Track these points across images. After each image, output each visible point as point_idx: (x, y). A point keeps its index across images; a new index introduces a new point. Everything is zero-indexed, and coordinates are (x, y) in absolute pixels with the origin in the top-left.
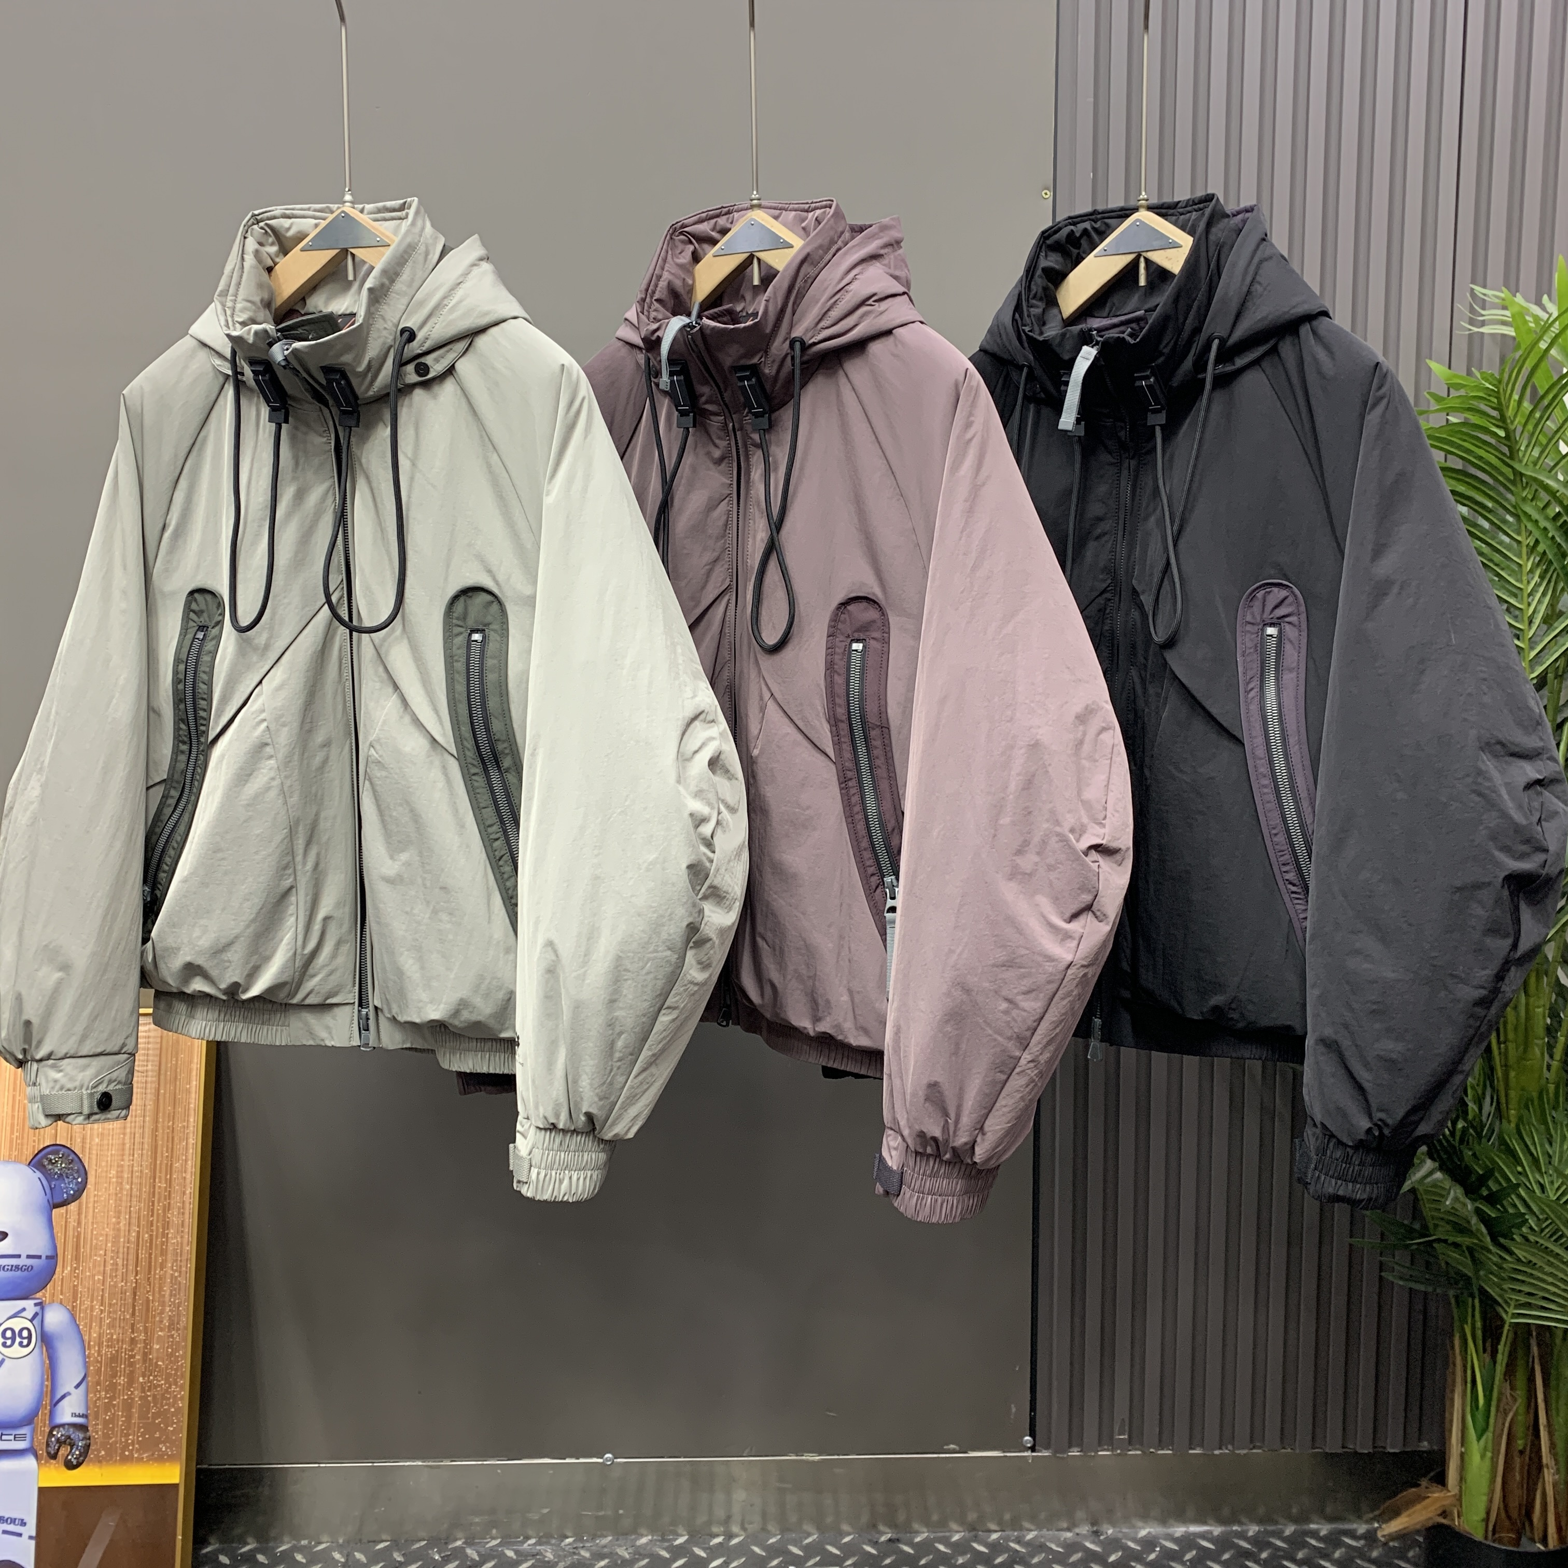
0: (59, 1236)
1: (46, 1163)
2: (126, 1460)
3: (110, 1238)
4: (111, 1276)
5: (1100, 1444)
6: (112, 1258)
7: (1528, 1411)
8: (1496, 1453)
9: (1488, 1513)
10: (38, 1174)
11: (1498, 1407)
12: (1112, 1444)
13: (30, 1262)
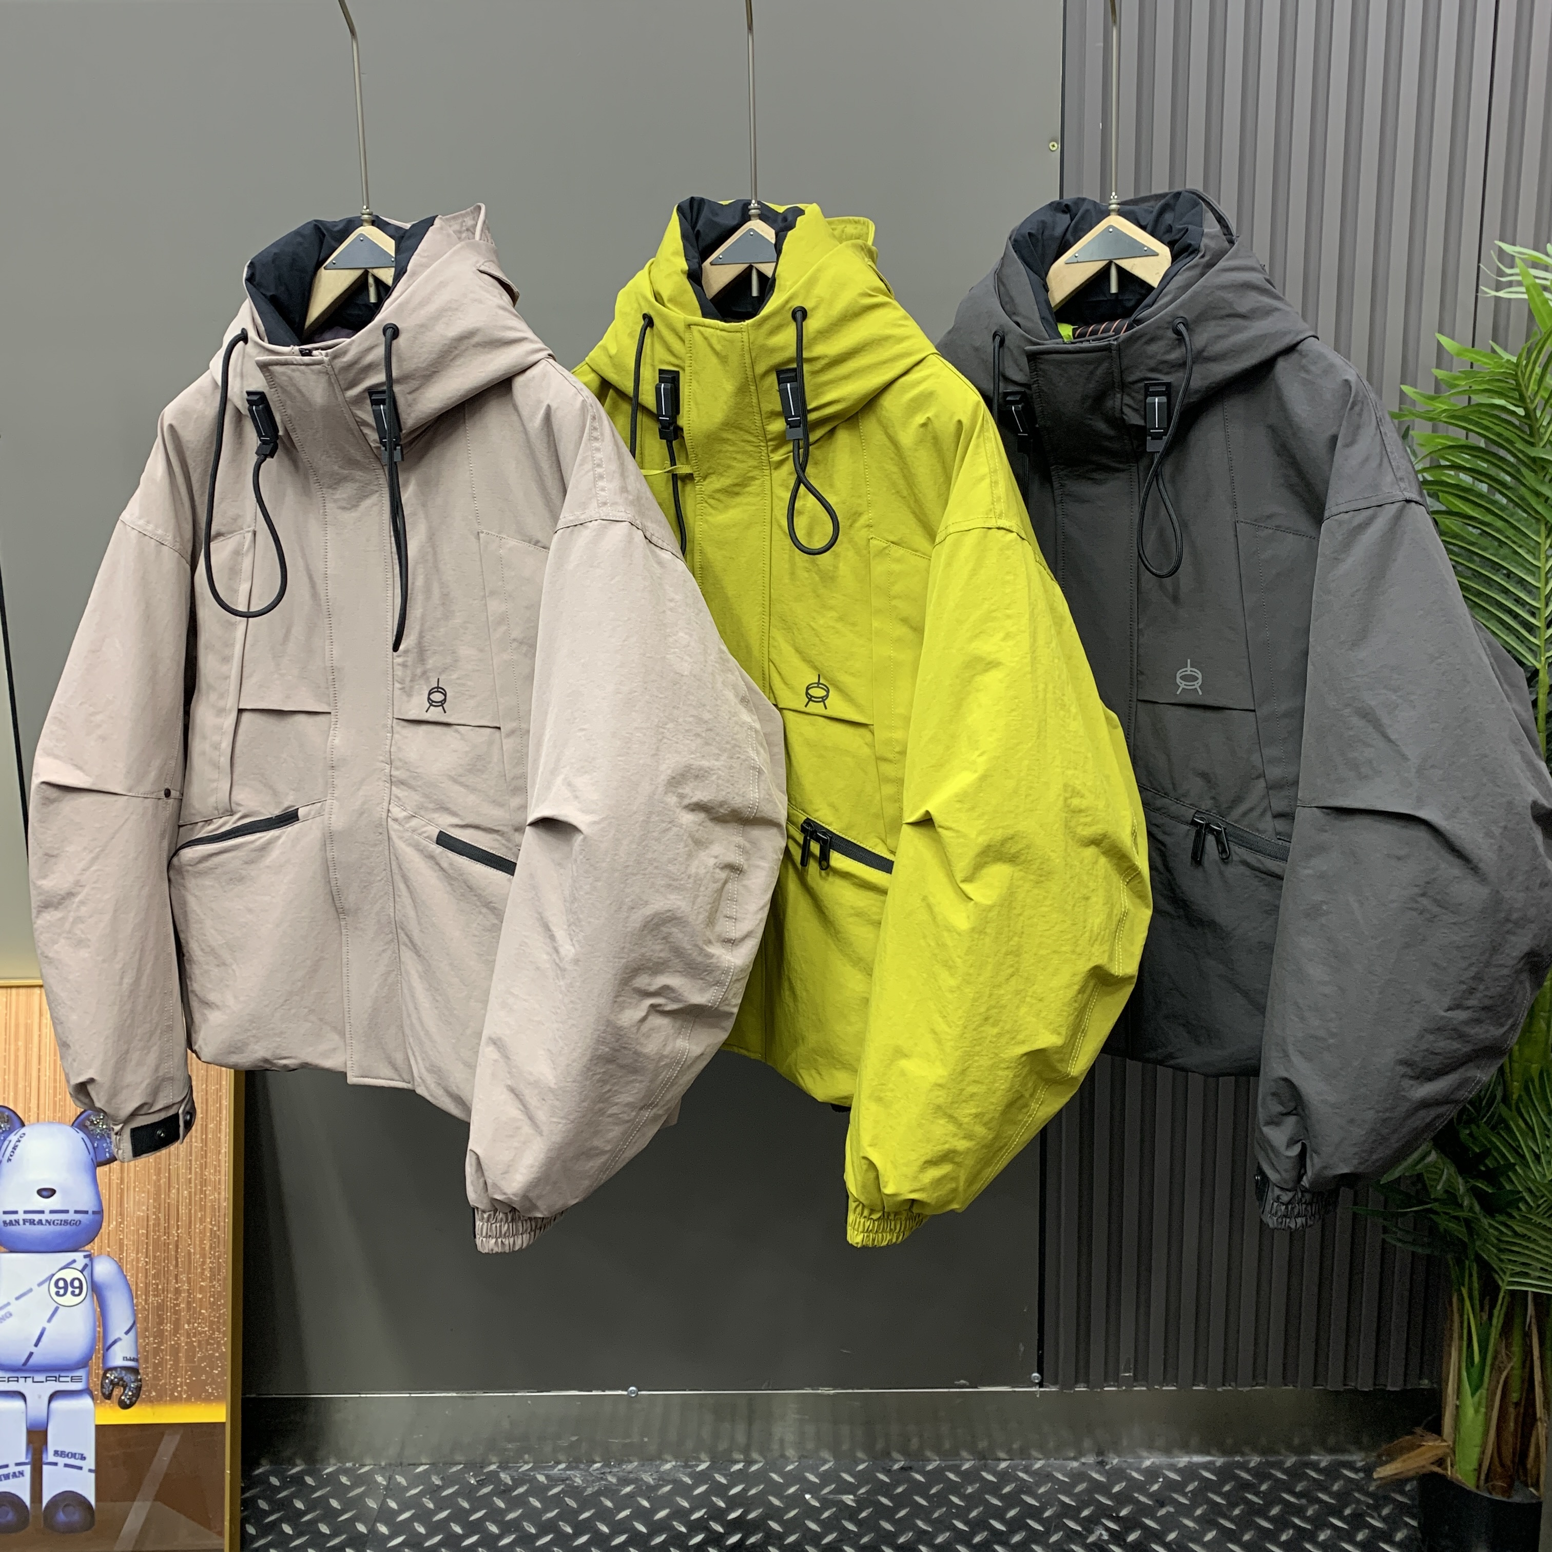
0: (104, 1192)
1: (88, 1123)
2: (175, 1400)
3: (152, 1195)
4: (154, 1231)
5: (1106, 1380)
6: (154, 1213)
7: (1524, 1367)
8: (1490, 1407)
9: (1480, 1465)
10: (81, 1134)
11: (1493, 1365)
12: (1117, 1381)
13: (78, 1217)
